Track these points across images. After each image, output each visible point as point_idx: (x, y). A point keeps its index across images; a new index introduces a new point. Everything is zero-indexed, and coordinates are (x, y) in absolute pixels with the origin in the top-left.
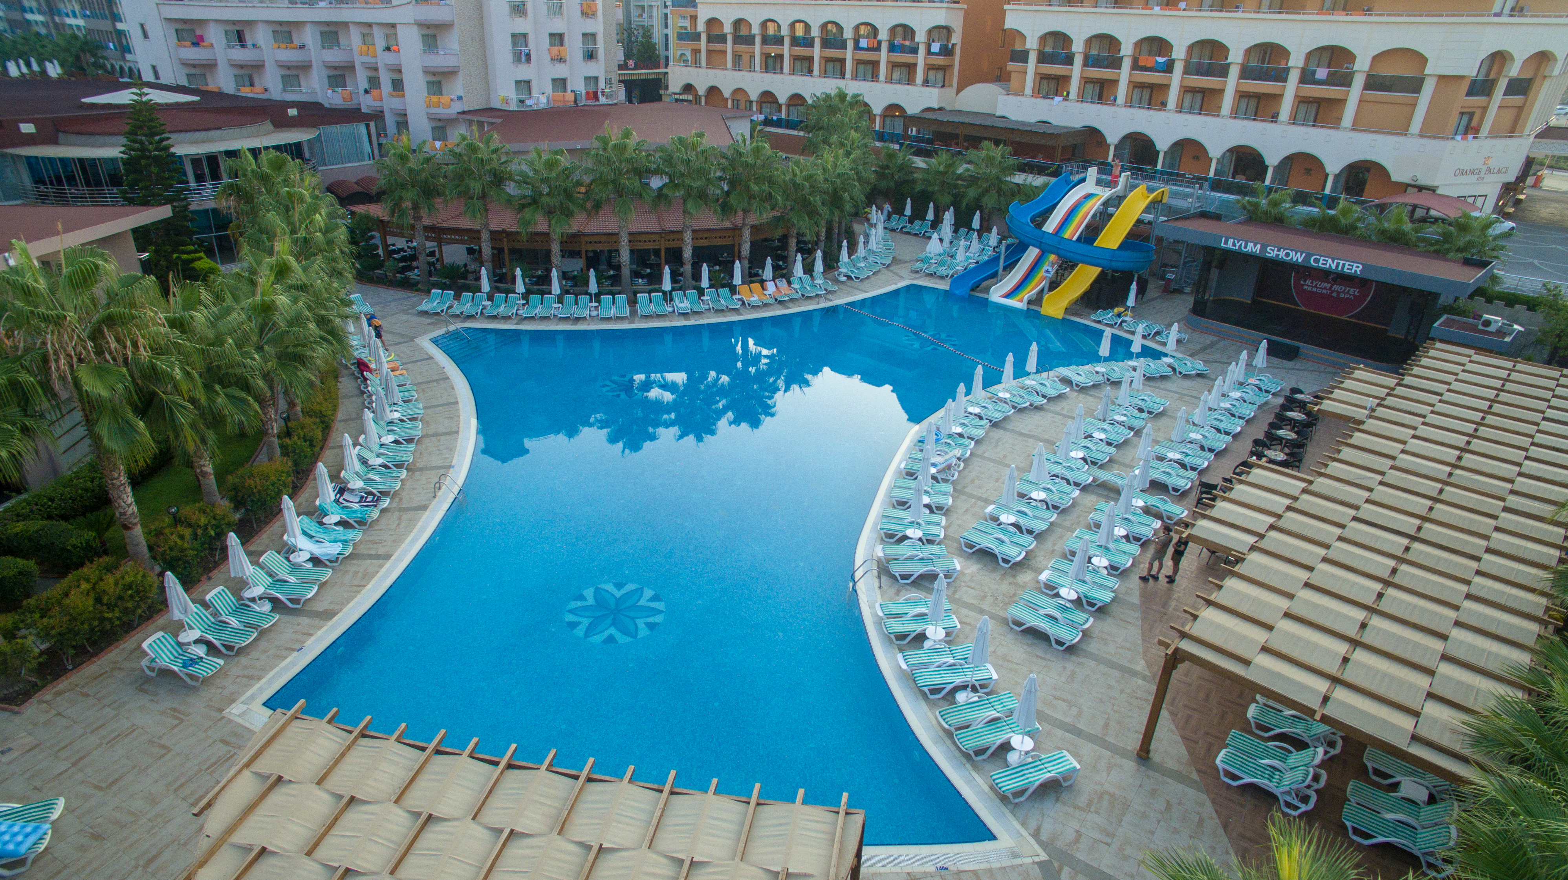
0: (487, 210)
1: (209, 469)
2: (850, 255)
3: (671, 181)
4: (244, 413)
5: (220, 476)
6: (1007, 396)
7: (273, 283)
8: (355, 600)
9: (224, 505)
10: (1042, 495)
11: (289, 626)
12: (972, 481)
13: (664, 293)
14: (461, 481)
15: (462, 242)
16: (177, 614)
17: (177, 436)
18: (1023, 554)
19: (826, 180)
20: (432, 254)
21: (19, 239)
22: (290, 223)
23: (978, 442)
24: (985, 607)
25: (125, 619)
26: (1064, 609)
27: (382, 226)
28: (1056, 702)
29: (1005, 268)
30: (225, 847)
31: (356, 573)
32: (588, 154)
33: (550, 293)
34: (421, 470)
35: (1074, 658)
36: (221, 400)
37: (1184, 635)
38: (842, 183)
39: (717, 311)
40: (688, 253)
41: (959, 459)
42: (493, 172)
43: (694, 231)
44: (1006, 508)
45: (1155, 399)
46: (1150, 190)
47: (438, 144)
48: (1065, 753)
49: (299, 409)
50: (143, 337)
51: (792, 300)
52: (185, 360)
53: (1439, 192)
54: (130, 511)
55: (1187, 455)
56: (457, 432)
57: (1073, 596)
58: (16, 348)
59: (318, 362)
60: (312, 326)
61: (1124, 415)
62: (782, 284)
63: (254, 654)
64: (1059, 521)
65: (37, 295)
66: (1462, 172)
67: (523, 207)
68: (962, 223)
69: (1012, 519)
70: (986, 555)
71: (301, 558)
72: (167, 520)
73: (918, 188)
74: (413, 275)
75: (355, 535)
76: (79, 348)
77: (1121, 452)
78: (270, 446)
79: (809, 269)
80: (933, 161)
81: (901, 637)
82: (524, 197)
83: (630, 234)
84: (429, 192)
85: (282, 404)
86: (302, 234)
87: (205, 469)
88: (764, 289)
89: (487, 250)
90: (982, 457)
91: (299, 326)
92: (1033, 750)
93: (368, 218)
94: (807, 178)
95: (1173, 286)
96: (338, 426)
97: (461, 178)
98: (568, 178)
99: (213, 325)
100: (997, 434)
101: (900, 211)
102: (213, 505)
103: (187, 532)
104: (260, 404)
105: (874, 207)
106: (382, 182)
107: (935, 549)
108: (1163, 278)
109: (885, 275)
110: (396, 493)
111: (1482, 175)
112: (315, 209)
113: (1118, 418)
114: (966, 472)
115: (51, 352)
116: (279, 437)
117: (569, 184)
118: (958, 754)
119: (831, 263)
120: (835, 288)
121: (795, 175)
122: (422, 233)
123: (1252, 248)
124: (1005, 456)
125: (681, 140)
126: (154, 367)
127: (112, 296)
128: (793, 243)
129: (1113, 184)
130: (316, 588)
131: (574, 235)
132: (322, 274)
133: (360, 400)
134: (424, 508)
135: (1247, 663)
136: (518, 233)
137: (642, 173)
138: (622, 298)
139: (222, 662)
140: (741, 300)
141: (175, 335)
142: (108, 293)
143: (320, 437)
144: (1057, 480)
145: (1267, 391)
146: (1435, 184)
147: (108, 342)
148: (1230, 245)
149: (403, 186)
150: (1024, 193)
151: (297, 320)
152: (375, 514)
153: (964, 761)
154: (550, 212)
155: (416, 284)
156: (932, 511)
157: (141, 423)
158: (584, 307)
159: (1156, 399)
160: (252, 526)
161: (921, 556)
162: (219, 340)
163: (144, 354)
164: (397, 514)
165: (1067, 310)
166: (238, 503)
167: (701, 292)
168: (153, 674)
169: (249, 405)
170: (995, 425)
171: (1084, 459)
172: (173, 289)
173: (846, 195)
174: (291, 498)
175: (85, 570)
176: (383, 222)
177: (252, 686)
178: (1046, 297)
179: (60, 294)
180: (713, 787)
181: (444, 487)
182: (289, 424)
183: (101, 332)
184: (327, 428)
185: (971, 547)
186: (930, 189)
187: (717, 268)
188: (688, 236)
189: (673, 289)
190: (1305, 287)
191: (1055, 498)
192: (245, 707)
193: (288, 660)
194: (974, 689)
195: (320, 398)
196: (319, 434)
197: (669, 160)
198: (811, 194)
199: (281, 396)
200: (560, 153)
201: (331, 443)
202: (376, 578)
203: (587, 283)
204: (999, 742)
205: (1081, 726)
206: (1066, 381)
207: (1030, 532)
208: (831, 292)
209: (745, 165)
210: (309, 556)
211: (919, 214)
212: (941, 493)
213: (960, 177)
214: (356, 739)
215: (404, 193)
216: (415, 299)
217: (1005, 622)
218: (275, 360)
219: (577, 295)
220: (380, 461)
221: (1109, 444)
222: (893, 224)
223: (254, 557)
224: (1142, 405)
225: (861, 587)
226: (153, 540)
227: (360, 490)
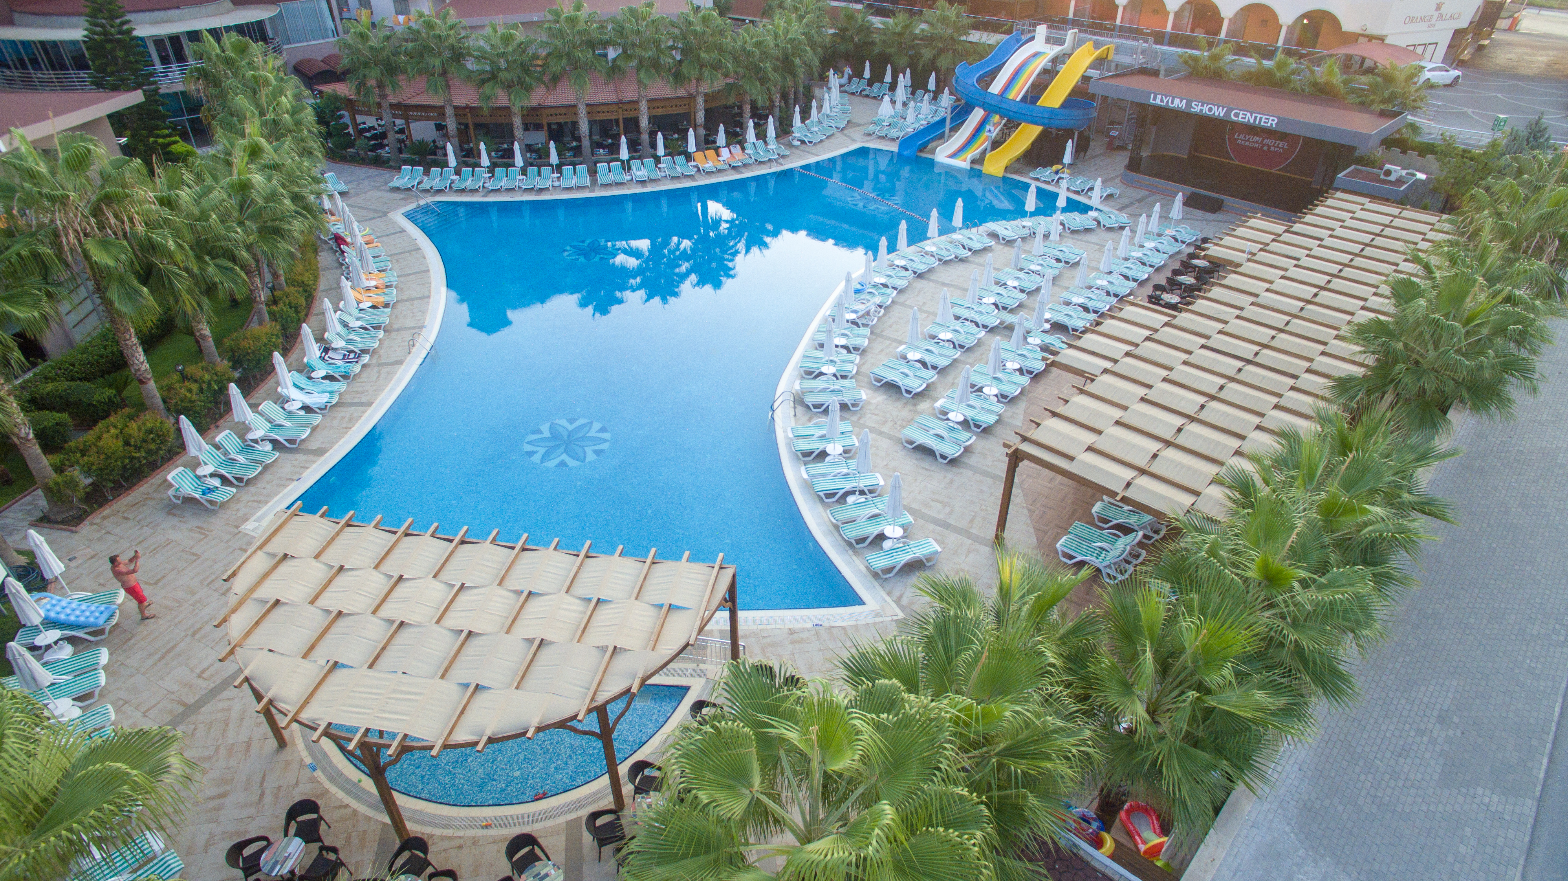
0: (449, 87)
1: (207, 332)
2: (803, 121)
3: (625, 52)
4: (234, 282)
5: (218, 342)
6: (933, 249)
7: (247, 164)
8: (343, 440)
9: (223, 365)
10: (949, 336)
11: (288, 463)
12: (891, 326)
13: (623, 162)
14: (432, 339)
15: (428, 118)
16: (192, 451)
17: (177, 301)
18: (924, 386)
19: (777, 46)
20: (401, 131)
21: (17, 127)
22: (258, 106)
23: (901, 291)
24: (885, 429)
25: (150, 459)
26: (952, 429)
27: (350, 104)
28: (932, 504)
29: (952, 130)
30: (249, 601)
31: (343, 418)
32: (541, 27)
33: (514, 166)
34: (397, 330)
35: (954, 469)
36: (211, 269)
37: (1025, 439)
38: (793, 47)
39: (673, 178)
40: (644, 123)
41: (880, 307)
42: (452, 48)
43: (649, 101)
44: (915, 348)
45: (1071, 249)
46: (1097, 46)
47: (401, 18)
48: (930, 540)
49: (283, 278)
50: (138, 214)
51: (745, 165)
52: (177, 234)
53: (1387, 41)
54: (143, 368)
55: (1091, 299)
56: (429, 297)
57: (961, 418)
58: (30, 226)
59: (295, 234)
60: (287, 202)
61: (1040, 265)
62: (737, 149)
63: (260, 484)
64: (962, 358)
65: (41, 178)
66: (1412, 20)
67: (483, 82)
68: (918, 85)
69: (918, 356)
70: (891, 387)
71: (293, 406)
72: (176, 377)
73: (877, 50)
74: (384, 153)
75: (341, 386)
76: (84, 224)
77: (1032, 298)
78: (260, 313)
79: (761, 135)
80: (890, 21)
81: (807, 454)
82: (484, 72)
83: (588, 105)
84: (391, 69)
85: (268, 277)
86: (270, 116)
87: (204, 332)
88: (718, 155)
89: (451, 124)
90: (903, 304)
91: (275, 201)
92: (902, 537)
93: (335, 98)
94: (758, 44)
95: (1117, 143)
96: (319, 294)
97: (422, 55)
98: (524, 52)
99: (197, 202)
100: (921, 284)
101: (859, 74)
102: (214, 364)
103: (194, 387)
104: (247, 274)
105: (832, 71)
106: (345, 62)
107: (845, 383)
108: (1108, 136)
109: (840, 138)
110: (375, 351)
111: (1433, 22)
112: (280, 92)
113: (1034, 267)
114: (886, 318)
115: (61, 228)
116: (267, 305)
117: (525, 58)
118: (843, 543)
119: (784, 129)
120: (787, 153)
121: (745, 42)
122: (388, 111)
123: (1178, 104)
124: (924, 303)
125: (632, 11)
126: (150, 239)
127: (106, 178)
128: (747, 109)
129: (1060, 42)
130: (309, 430)
131: (534, 109)
132: (294, 154)
133: (339, 271)
134: (401, 362)
135: (1072, 459)
136: (480, 108)
137: (597, 45)
138: (582, 169)
139: (234, 490)
140: (696, 166)
141: (165, 212)
142: (101, 174)
143: (304, 303)
144: (967, 323)
145: (1183, 242)
146: (1384, 33)
147: (107, 219)
148: (1158, 101)
149: (366, 65)
150: (978, 52)
151: (272, 197)
152: (357, 368)
153: (847, 548)
154: (509, 87)
155: (388, 161)
156: (849, 351)
157: (145, 289)
158: (547, 178)
159: (1075, 250)
160: (250, 383)
161: (832, 388)
162: (204, 216)
163: (141, 229)
164: (376, 369)
165: (1007, 169)
166: (236, 363)
167: (657, 160)
168: (179, 502)
169: (238, 275)
170: (920, 276)
171: (996, 305)
172: (157, 171)
173: (797, 61)
174: (283, 355)
175: (112, 419)
176: (350, 101)
177: (261, 508)
178: (988, 156)
179: (61, 177)
180: (618, 552)
181: (417, 345)
182: (275, 293)
183: (101, 210)
184: (310, 296)
185: (879, 381)
186: (888, 50)
187: (676, 136)
188: (643, 106)
189: (631, 158)
190: (1239, 142)
191: (961, 339)
192: (257, 524)
193: (289, 488)
194: (862, 493)
195: (300, 267)
196: (302, 301)
197: (620, 30)
198: (761, 61)
199: (265, 267)
200: (515, 27)
201: (315, 310)
202: (360, 422)
203: (548, 155)
204: (876, 533)
205: (951, 521)
206: (994, 235)
207: (934, 367)
208: (783, 157)
209: (694, 33)
210: (301, 405)
211: (877, 77)
212: (859, 336)
213: (916, 37)
214: (343, 527)
215: (367, 71)
216: (387, 176)
217: (899, 441)
218: (256, 234)
219: (539, 166)
220: (359, 323)
221: (1022, 291)
222: (853, 88)
223: (254, 407)
224: (1060, 255)
225: (778, 415)
226: (165, 394)
227: (343, 349)
